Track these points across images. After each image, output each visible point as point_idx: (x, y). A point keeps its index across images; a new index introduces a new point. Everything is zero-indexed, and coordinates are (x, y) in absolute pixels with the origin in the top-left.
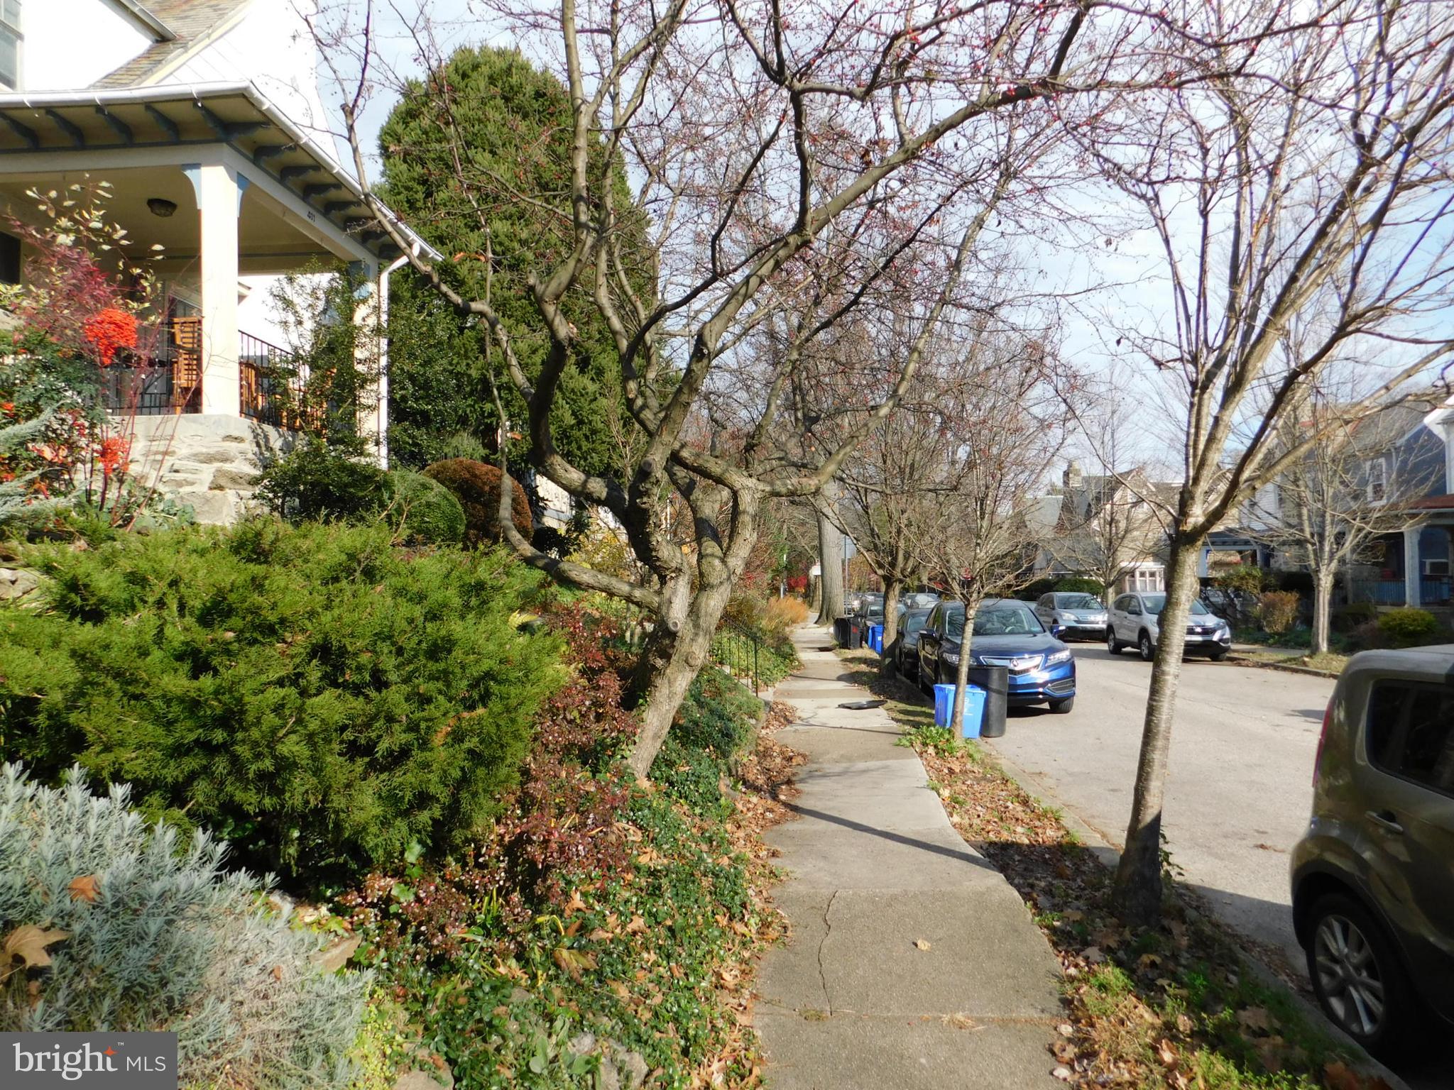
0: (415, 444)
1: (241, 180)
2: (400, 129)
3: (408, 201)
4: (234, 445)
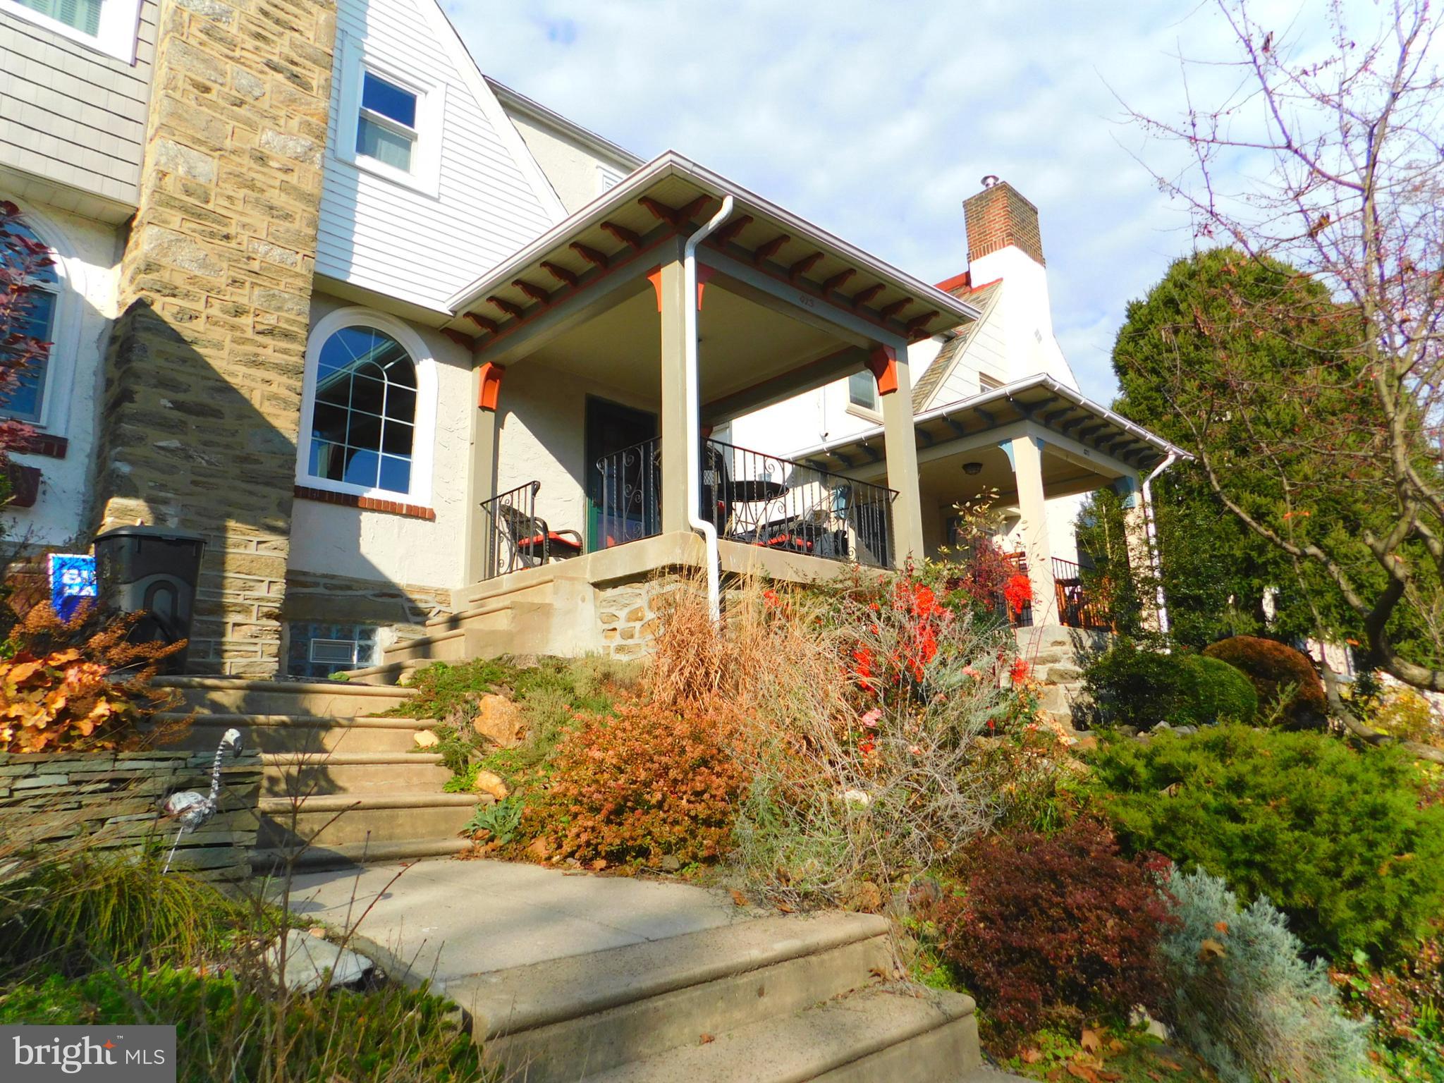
0: (1194, 627)
1: (1040, 443)
2: (1131, 348)
3: (1149, 409)
4: (1059, 648)
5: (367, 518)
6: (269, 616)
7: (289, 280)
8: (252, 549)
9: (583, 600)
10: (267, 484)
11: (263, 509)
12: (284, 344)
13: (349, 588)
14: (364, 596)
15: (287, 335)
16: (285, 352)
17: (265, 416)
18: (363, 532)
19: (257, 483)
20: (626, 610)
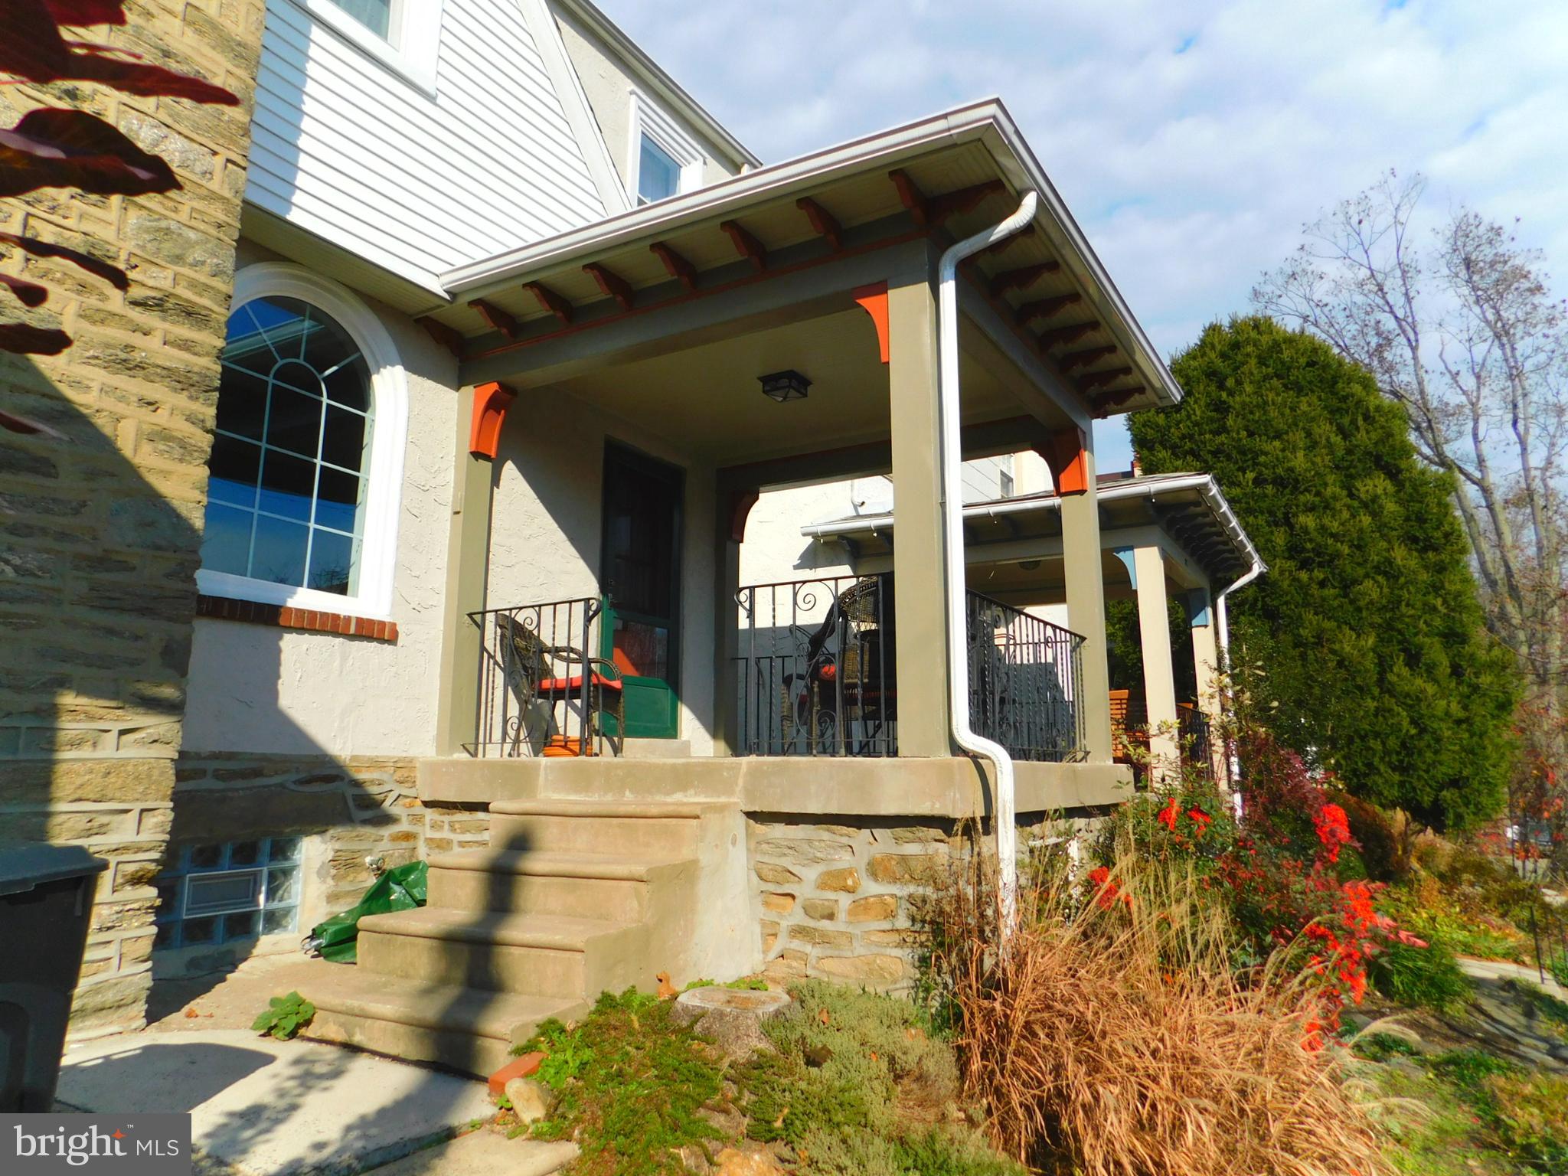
5: (292, 645)
6: (136, 880)
7: (196, 204)
8: (108, 749)
9: (734, 843)
10: (144, 611)
11: (133, 663)
12: (184, 331)
13: (257, 773)
14: (282, 785)
15: (190, 313)
16: (186, 345)
17: (144, 472)
18: (284, 670)
19: (122, 610)
20: (820, 868)
